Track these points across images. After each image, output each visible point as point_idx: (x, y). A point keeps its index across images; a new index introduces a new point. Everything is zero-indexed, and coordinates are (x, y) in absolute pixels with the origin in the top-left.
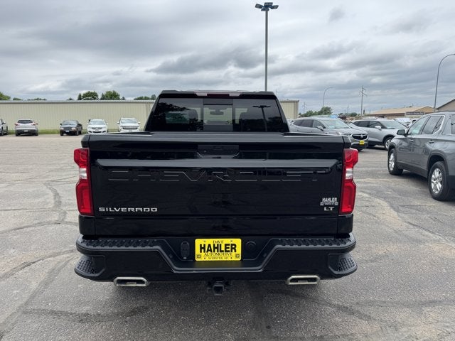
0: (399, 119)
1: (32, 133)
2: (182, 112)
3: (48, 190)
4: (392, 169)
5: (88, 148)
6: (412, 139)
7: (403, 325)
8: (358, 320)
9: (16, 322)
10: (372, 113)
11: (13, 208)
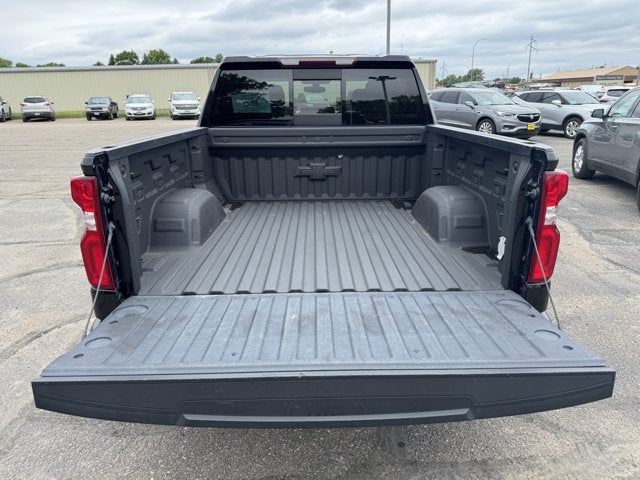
0: (586, 88)
1: (47, 117)
2: (261, 92)
3: (68, 209)
4: (578, 170)
5: (93, 178)
6: (614, 124)
7: (612, 441)
8: (540, 433)
9: (18, 436)
10: (544, 77)
11: (18, 241)
